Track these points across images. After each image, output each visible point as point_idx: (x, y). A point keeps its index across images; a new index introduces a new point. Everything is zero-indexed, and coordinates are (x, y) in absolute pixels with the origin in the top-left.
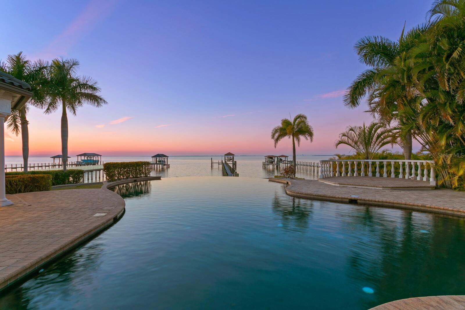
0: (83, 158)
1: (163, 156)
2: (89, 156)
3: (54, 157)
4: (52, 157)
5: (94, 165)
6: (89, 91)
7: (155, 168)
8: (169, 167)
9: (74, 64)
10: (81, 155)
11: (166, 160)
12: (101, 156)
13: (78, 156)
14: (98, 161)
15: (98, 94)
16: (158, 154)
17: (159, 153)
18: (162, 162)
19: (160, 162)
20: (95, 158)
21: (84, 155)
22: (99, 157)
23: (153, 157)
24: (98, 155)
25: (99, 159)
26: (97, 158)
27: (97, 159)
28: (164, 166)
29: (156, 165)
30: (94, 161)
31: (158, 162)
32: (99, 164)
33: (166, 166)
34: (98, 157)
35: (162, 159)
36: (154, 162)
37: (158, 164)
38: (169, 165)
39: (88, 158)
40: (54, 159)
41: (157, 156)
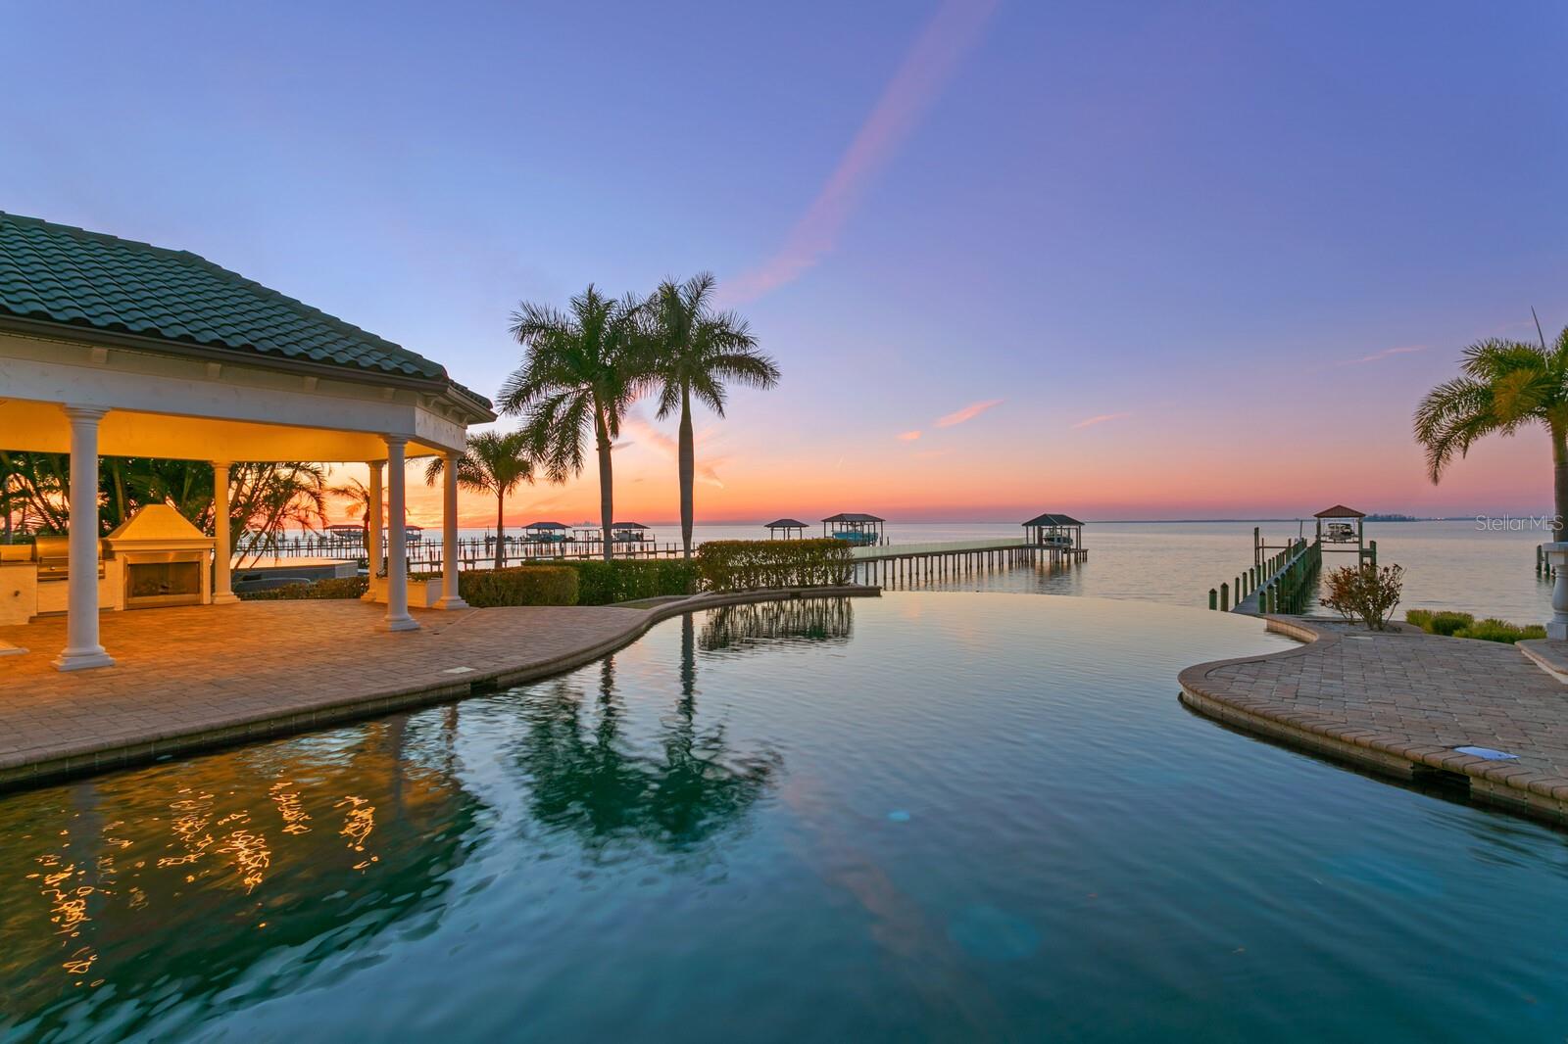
0: (837, 527)
1: (1064, 520)
2: (851, 522)
3: (772, 525)
4: (768, 526)
5: (863, 545)
6: (734, 351)
7: (1034, 560)
8: (1085, 560)
9: (704, 286)
10: (832, 520)
11: (1073, 535)
12: (882, 521)
13: (825, 521)
14: (875, 534)
15: (751, 351)
16: (1045, 515)
17: (1048, 513)
18: (1056, 540)
19: (1052, 540)
20: (866, 527)
21: (840, 518)
22: (878, 524)
23: (1027, 525)
24: (874, 520)
25: (878, 531)
26: (872, 527)
27: (872, 531)
28: (1065, 556)
29: (1038, 551)
30: (863, 535)
31: (1044, 542)
32: (878, 544)
33: (1073, 556)
34: (874, 524)
35: (1062, 531)
36: (1031, 542)
37: (1046, 547)
38: (1086, 551)
39: (850, 528)
40: (772, 530)
41: (1040, 521)
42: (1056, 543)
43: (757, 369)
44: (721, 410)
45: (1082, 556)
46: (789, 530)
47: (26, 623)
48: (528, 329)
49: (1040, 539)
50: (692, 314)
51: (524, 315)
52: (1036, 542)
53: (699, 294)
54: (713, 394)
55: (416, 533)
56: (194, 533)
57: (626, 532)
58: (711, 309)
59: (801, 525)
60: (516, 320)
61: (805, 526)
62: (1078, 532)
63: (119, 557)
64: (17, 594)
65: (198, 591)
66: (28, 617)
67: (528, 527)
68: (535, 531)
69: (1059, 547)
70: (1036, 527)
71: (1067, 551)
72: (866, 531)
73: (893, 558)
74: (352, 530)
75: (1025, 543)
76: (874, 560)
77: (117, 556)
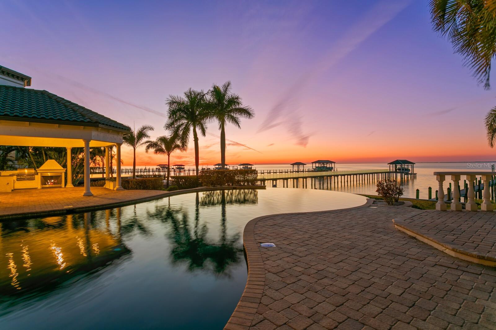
0: (317, 165)
1: (407, 162)
2: (324, 163)
3: (293, 164)
4: (291, 165)
10: (315, 162)
11: (410, 168)
12: (334, 163)
13: (313, 163)
14: (332, 168)
16: (398, 160)
18: (404, 170)
21: (319, 162)
23: (391, 163)
24: (331, 162)
27: (331, 166)
28: (406, 176)
29: (395, 174)
30: (327, 168)
32: (333, 171)
34: (331, 164)
35: (406, 166)
36: (391, 170)
37: (399, 173)
38: (416, 174)
39: (322, 165)
40: (293, 166)
41: (396, 162)
42: (401, 171)
43: (246, 112)
44: (239, 126)
45: (414, 176)
46: (299, 166)
47: (11, 191)
48: (172, 103)
49: (396, 170)
50: (224, 95)
51: (170, 99)
52: (394, 170)
53: (227, 89)
54: (236, 121)
55: (183, 167)
56: (60, 167)
57: (246, 167)
58: (231, 93)
59: (303, 164)
60: (168, 101)
61: (305, 164)
62: (413, 167)
63: (39, 174)
64: (8, 184)
65: (61, 183)
66: (11, 190)
67: (215, 165)
68: (217, 166)
69: (403, 173)
70: (394, 165)
71: (407, 174)
72: (328, 166)
73: (337, 176)
74: (165, 166)
75: (389, 171)
76: (331, 176)
77: (39, 173)
